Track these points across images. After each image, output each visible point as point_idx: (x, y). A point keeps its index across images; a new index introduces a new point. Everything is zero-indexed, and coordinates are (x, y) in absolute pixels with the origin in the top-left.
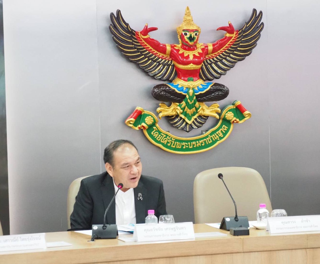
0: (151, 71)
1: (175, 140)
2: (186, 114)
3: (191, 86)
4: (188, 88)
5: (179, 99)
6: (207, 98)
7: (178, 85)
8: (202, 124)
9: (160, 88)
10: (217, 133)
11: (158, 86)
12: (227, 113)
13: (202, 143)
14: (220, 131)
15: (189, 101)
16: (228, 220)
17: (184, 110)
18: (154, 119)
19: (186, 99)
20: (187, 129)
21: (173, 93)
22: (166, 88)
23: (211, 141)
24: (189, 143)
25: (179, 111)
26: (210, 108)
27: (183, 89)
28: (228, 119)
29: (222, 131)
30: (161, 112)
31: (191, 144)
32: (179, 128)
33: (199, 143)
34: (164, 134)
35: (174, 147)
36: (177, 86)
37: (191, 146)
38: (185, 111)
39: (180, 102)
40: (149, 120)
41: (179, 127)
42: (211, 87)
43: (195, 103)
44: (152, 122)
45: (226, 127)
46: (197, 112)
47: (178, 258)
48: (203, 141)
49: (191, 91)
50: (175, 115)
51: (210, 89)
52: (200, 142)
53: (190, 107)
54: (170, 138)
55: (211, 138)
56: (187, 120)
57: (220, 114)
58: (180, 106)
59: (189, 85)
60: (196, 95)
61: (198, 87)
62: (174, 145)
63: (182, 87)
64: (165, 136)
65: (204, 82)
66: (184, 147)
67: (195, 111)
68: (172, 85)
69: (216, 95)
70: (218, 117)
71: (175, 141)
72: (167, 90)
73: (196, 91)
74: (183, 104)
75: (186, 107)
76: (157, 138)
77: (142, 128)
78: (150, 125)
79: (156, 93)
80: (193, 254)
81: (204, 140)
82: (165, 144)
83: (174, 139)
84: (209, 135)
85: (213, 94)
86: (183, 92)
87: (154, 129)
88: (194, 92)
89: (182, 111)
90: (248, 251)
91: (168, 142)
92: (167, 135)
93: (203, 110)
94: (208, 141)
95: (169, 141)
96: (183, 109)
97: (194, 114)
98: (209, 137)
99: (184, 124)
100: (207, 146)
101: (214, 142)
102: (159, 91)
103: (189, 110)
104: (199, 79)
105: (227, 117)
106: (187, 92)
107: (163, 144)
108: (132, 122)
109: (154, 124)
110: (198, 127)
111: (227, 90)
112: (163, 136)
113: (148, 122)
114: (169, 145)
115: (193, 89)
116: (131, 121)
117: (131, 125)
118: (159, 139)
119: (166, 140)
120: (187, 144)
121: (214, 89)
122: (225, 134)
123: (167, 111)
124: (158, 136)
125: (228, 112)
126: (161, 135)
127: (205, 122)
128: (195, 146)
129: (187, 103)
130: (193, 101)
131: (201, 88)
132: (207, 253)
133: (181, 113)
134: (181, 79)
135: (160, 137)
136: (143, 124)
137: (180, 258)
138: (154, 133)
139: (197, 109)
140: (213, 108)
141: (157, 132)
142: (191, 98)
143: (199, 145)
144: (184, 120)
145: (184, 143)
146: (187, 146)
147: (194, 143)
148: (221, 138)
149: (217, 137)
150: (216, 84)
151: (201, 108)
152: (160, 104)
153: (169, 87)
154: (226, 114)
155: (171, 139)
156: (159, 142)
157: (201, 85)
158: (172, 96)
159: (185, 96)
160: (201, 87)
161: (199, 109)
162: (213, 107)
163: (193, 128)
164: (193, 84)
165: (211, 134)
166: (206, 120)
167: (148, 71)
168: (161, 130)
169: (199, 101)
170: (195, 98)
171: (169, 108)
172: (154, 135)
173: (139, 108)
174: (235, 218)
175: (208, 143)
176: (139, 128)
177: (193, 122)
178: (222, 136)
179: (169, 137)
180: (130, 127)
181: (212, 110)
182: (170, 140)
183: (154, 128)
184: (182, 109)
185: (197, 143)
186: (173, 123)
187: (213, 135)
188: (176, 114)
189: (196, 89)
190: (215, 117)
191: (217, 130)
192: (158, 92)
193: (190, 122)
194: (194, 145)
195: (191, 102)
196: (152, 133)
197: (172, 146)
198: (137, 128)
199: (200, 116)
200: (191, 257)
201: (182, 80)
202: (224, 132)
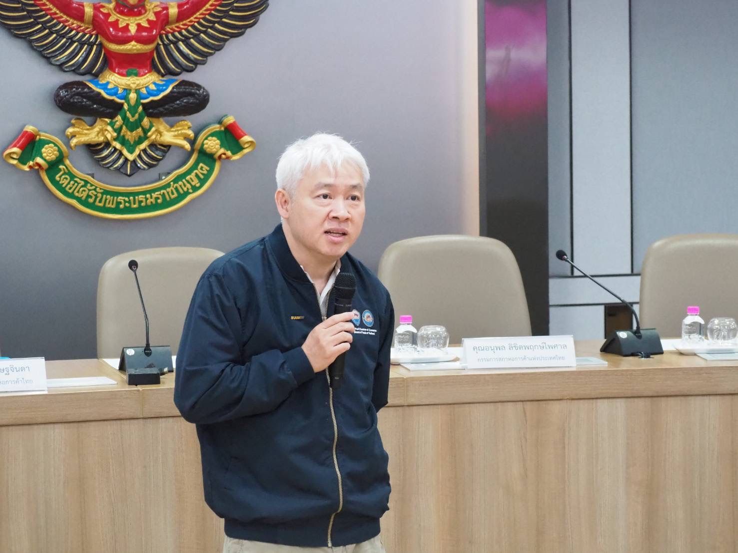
0: (56, 56)
1: (102, 191)
2: (124, 142)
3: (133, 86)
4: (127, 90)
5: (109, 113)
6: (166, 109)
7: (108, 83)
8: (158, 160)
9: (72, 88)
10: (188, 178)
11: (67, 86)
12: (206, 139)
13: (157, 198)
14: (193, 175)
15: (128, 114)
16: (130, 352)
17: (119, 134)
18: (59, 150)
19: (122, 112)
20: (127, 171)
21: (98, 98)
22: (83, 89)
23: (176, 195)
24: (131, 198)
25: (110, 134)
26: (173, 129)
27: (118, 90)
28: (208, 150)
29: (197, 175)
30: (74, 136)
31: (134, 199)
32: (112, 168)
33: (151, 197)
34: (81, 179)
35: (101, 205)
36: (105, 87)
37: (134, 204)
38: (122, 134)
39: (112, 116)
40: (49, 153)
41: (111, 166)
42: (173, 88)
43: (141, 119)
44: (55, 155)
45: (206, 168)
46: (146, 138)
47: (10, 428)
48: (160, 194)
49: (133, 96)
50: (104, 142)
51: (171, 92)
52: (154, 195)
53: (132, 127)
54: (93, 187)
55: (176, 189)
56: (125, 152)
57: (192, 142)
58: (112, 125)
59: (128, 83)
60: (143, 105)
61: (147, 87)
62: (100, 202)
63: (115, 88)
64: (82, 183)
65: (161, 78)
66: (122, 206)
67: (142, 134)
68: (97, 84)
69: (183, 104)
70: (188, 146)
71: (103, 193)
72: (86, 92)
73: (142, 96)
74: (117, 121)
75: (124, 127)
76: (66, 186)
77: (37, 167)
78: (52, 161)
79: (62, 98)
80: (40, 420)
81: (162, 191)
82: (84, 198)
83: (101, 189)
84: (171, 181)
85: (178, 102)
86: (119, 98)
87: (60, 170)
88: (140, 96)
89: (115, 134)
90: (153, 416)
91: (88, 196)
92: (86, 182)
93: (160, 133)
94: (169, 195)
95: (90, 193)
96: (119, 131)
97: (140, 141)
98: (172, 186)
99: (121, 161)
100: (166, 204)
101: (181, 197)
102: (67, 95)
103: (129, 133)
104: (150, 72)
105: (207, 148)
106: (125, 98)
107: (79, 200)
108: (15, 156)
109: (60, 160)
110: (150, 166)
111: (205, 93)
112: (78, 184)
113: (48, 156)
114: (91, 200)
115: (137, 91)
116: (14, 153)
117: (15, 162)
118: (70, 188)
119: (84, 191)
120: (127, 199)
121: (179, 93)
122: (203, 182)
123: (86, 134)
124: (69, 183)
125: (210, 138)
126: (76, 182)
127: (164, 156)
128: (143, 204)
129: (125, 118)
130: (137, 116)
131: (153, 90)
132: (70, 418)
133: (115, 139)
134: (114, 72)
135: (73, 185)
136: (39, 160)
137: (14, 428)
138: (60, 177)
139: (146, 131)
140: (178, 130)
141: (67, 176)
142: (133, 109)
143: (151, 202)
144: (121, 154)
145: (120, 199)
146: (127, 204)
147: (141, 197)
148: (195, 189)
149: (189, 186)
150: (184, 83)
151: (153, 129)
152: (73, 121)
153: (89, 88)
154: (206, 142)
155: (95, 190)
156: (72, 196)
157: (154, 83)
158: (95, 106)
159: (122, 105)
160: (153, 87)
161: (149, 130)
162: (179, 128)
163: (139, 168)
164: (138, 82)
165: (176, 181)
166: (165, 152)
167: (48, 56)
168: (75, 171)
169: (150, 115)
170: (141, 108)
171: (91, 129)
172: (60, 181)
173: (30, 129)
174: (145, 350)
175: (170, 198)
176: (30, 167)
177: (139, 156)
178: (198, 185)
179: (92, 185)
180: (13, 165)
181: (176, 133)
182: (93, 191)
183: (61, 167)
184: (115, 130)
185: (147, 199)
186: (101, 158)
187: (180, 183)
188: (105, 140)
189: (144, 91)
190: (182, 147)
191: (189, 172)
192: (65, 96)
193: (131, 157)
194: (140, 202)
195: (133, 116)
196: (57, 178)
197: (97, 203)
198: (26, 168)
199: (153, 145)
200: (36, 427)
201: (116, 75)
202: (202, 177)
